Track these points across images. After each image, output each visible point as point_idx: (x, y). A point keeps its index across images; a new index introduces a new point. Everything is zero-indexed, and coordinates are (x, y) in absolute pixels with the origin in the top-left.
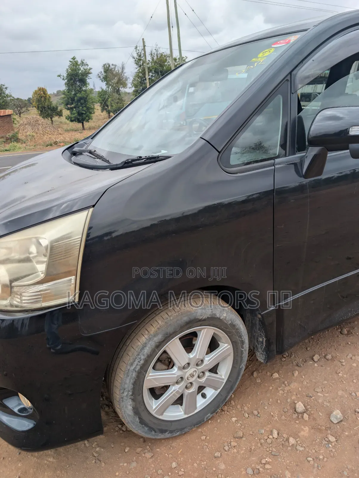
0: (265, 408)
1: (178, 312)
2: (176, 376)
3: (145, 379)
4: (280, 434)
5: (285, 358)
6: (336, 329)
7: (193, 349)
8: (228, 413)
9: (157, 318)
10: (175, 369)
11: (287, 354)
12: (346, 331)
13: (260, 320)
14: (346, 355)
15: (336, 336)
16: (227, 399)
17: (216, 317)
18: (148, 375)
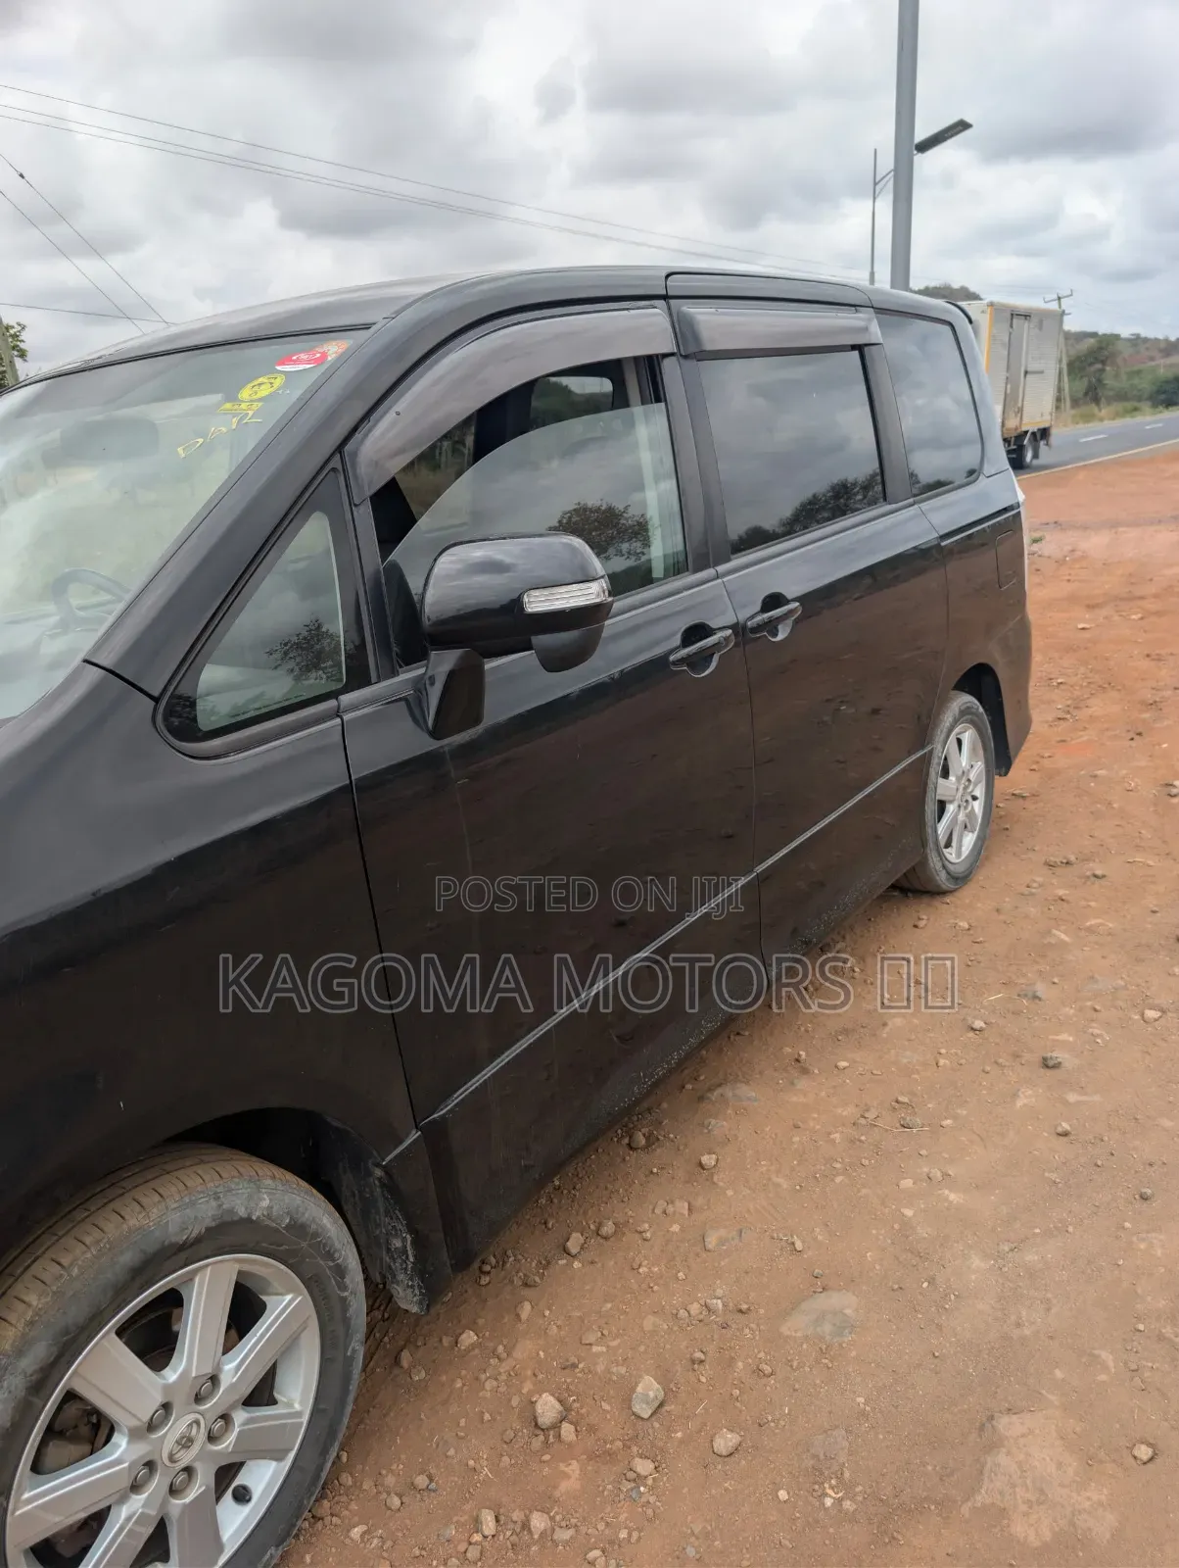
0: (449, 1453)
1: (98, 1242)
2: (126, 1465)
3: (9, 1519)
4: (502, 1518)
5: (489, 1273)
6: (616, 1139)
7: (174, 1349)
8: (334, 1519)
9: (19, 1289)
10: (121, 1444)
11: (493, 1261)
12: (642, 1137)
13: (383, 1185)
14: (651, 1207)
15: (619, 1160)
16: (324, 1475)
17: (235, 1219)
18: (18, 1500)
